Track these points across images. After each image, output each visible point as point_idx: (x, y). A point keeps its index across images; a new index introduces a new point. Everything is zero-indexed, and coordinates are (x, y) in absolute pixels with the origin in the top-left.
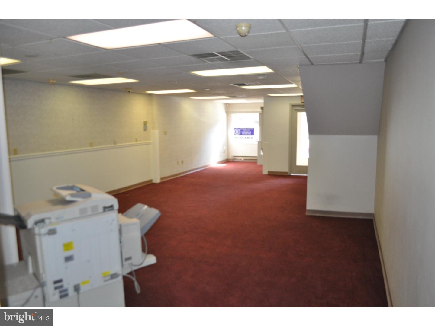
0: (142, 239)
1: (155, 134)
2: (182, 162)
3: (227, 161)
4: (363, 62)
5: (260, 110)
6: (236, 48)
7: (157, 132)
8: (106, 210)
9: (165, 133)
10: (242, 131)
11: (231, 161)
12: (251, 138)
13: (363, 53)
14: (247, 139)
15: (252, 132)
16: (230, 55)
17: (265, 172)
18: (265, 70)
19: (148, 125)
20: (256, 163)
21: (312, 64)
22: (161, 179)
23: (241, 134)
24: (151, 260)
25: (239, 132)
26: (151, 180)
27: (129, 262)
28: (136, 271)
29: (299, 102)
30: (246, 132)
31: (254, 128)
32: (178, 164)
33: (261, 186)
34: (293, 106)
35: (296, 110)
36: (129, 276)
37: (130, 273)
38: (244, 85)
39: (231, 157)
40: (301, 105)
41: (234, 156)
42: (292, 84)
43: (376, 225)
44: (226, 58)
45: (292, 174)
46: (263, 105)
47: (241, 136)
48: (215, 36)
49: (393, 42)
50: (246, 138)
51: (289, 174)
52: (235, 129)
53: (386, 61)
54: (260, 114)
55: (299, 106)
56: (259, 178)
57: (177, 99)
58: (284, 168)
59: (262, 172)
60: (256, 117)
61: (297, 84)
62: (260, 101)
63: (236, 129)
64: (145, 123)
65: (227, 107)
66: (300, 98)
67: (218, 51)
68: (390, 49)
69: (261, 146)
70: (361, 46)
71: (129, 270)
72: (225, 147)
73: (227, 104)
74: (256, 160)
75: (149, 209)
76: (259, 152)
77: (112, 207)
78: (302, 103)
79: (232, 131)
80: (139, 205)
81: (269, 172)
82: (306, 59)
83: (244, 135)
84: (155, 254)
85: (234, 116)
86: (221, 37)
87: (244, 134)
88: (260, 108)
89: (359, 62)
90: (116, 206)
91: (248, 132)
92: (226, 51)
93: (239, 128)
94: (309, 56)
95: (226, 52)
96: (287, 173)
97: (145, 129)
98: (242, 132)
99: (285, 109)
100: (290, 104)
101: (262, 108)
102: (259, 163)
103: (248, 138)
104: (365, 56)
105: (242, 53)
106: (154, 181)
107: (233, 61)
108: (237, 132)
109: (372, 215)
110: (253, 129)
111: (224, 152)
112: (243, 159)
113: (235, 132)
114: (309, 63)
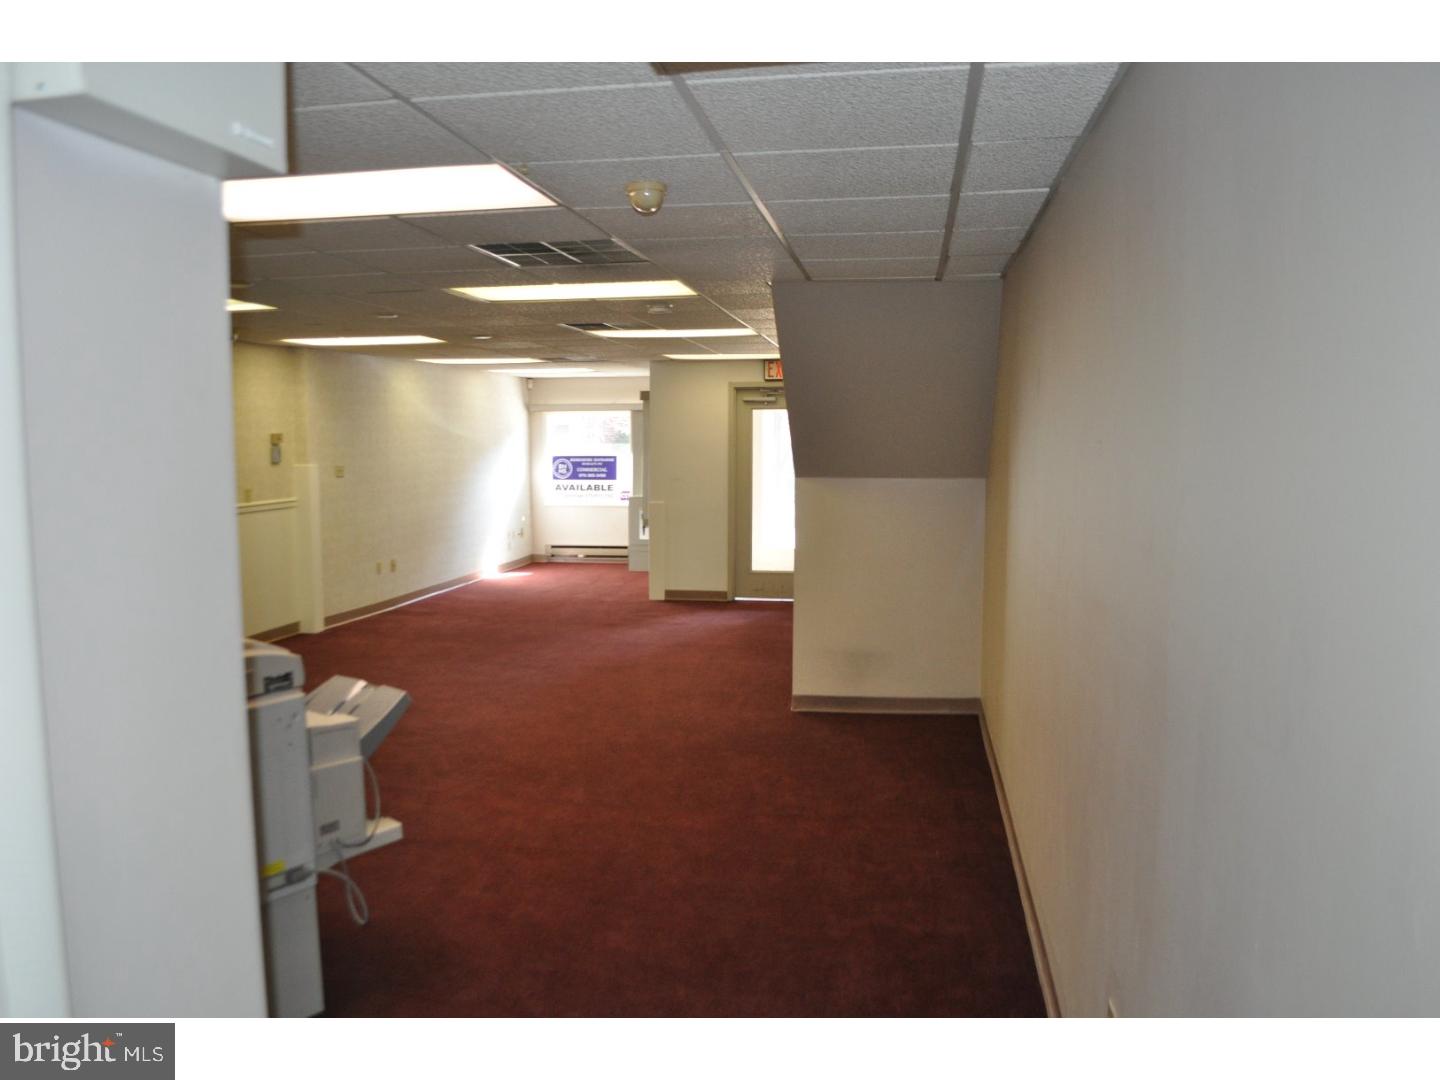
0: (366, 773)
1: (309, 474)
2: (393, 566)
3: (532, 562)
4: (945, 278)
5: (638, 401)
6: (605, 233)
7: (313, 469)
8: (272, 687)
9: (339, 473)
10: (577, 465)
11: (545, 561)
12: (606, 487)
13: (945, 258)
14: (593, 492)
15: (609, 468)
16: (585, 249)
17: (657, 594)
18: (674, 288)
19: (283, 445)
20: (626, 565)
21: (808, 278)
22: (328, 620)
23: (575, 476)
24: (388, 829)
25: (568, 470)
26: (296, 626)
27: (333, 836)
28: (352, 861)
29: (756, 378)
30: (591, 470)
31: (615, 458)
32: (379, 570)
33: (650, 635)
34: (739, 390)
35: (747, 402)
36: (335, 873)
37: (337, 867)
38: (601, 327)
39: (542, 550)
40: (764, 388)
41: (553, 547)
42: (744, 327)
43: (986, 727)
44: (571, 257)
45: (737, 599)
46: (646, 387)
47: (576, 482)
48: (560, 205)
49: (1023, 235)
50: (589, 487)
51: (729, 599)
52: (555, 459)
53: (1004, 276)
54: (635, 413)
55: (756, 390)
56: (642, 611)
57: (374, 362)
58: (715, 581)
59: (648, 596)
60: (623, 421)
61: (757, 329)
62: (640, 373)
63: (558, 461)
64: (276, 441)
65: (529, 390)
66: (760, 367)
67: (554, 240)
68: (1014, 250)
69: (642, 509)
70: (941, 240)
71: (334, 860)
72: (523, 519)
73: (530, 381)
74: (626, 557)
75: (372, 689)
76: (633, 532)
77: (287, 677)
78: (767, 380)
79: (545, 468)
80: (337, 682)
81: (668, 593)
82: (794, 266)
83: (583, 478)
84: (396, 817)
85: (552, 419)
86: (577, 209)
87: (584, 475)
88: (638, 395)
89: (934, 277)
90: (299, 678)
91: (596, 470)
92: (577, 239)
93: (568, 458)
94: (802, 260)
95: (576, 243)
96: (723, 594)
97: (275, 462)
98: (577, 468)
99: (713, 401)
100: (730, 384)
101: (645, 396)
102: (634, 566)
103: (597, 488)
104: (951, 264)
105: (621, 247)
106: (304, 630)
107: (587, 265)
108: (562, 469)
109: (975, 702)
110: (612, 460)
111: (521, 534)
112: (581, 554)
113: (557, 470)
114: (803, 277)
